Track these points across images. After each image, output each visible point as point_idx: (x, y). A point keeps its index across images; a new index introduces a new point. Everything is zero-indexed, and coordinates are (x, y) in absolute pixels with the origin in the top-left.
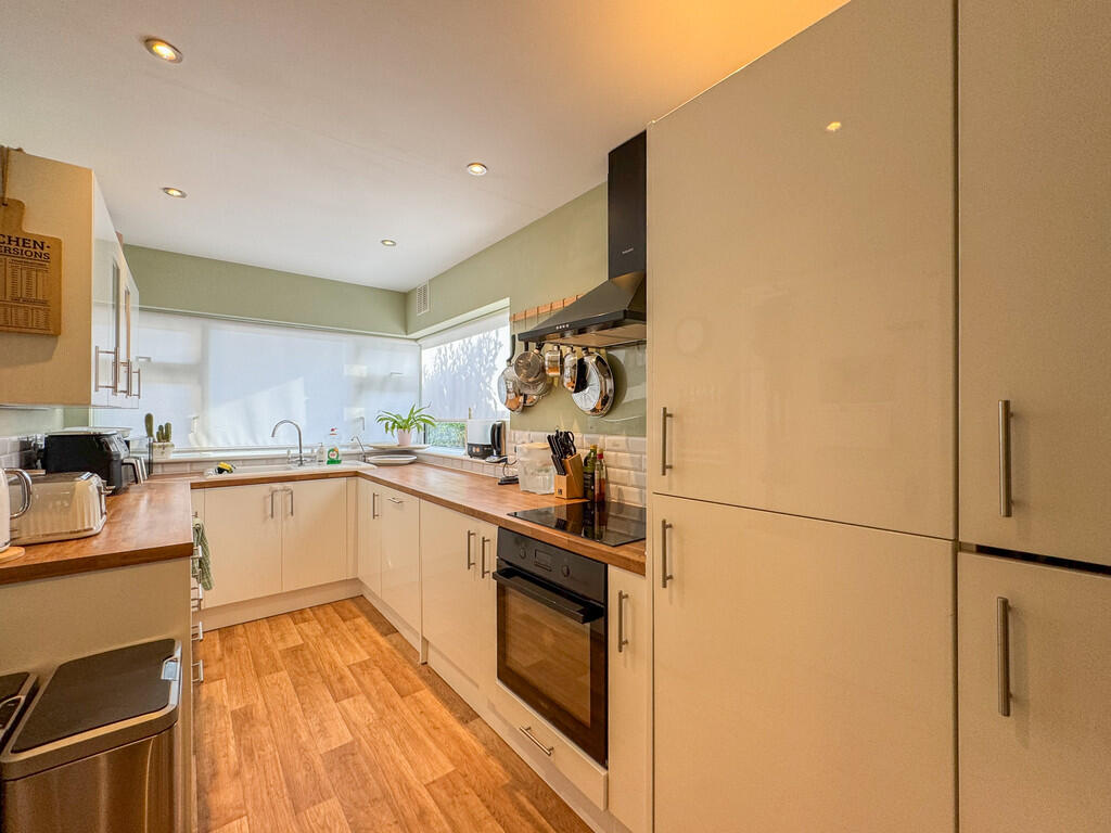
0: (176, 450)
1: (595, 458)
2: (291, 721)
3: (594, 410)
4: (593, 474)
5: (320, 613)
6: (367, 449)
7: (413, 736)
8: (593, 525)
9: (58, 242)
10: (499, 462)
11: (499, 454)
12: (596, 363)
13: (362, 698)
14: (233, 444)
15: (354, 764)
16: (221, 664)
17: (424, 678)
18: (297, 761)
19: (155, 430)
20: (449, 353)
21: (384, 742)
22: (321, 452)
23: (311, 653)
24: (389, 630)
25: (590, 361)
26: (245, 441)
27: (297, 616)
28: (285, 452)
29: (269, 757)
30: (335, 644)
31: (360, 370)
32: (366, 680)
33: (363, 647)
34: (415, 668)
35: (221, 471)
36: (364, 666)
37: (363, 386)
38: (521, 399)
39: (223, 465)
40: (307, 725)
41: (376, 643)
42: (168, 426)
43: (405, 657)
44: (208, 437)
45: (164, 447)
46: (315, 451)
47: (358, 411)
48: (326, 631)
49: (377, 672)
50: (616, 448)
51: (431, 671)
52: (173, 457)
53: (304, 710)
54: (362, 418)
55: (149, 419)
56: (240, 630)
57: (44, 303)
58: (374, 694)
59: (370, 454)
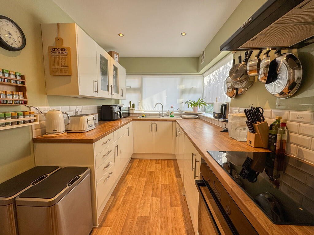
0: (136, 110)
1: (278, 126)
2: (138, 198)
3: (282, 93)
4: (276, 136)
5: (163, 162)
6: (183, 113)
7: (167, 227)
8: (273, 168)
9: (69, 48)
10: (224, 121)
11: (225, 118)
12: (287, 60)
13: (159, 199)
14: (148, 110)
15: (144, 228)
16: (134, 170)
17: (182, 202)
18: (132, 215)
19: (132, 105)
20: (212, 77)
21: (157, 224)
22: (168, 113)
23: (154, 175)
24: (179, 176)
25: (282, 60)
26: (151, 109)
27: (157, 161)
28: (159, 112)
29: (127, 208)
30: (162, 175)
31: (183, 87)
32: (164, 192)
33: (168, 179)
34: (181, 195)
35: (142, 116)
36: (165, 186)
37: (183, 92)
38: (235, 91)
39: (143, 115)
40: (141, 202)
41: (173, 179)
42: (134, 104)
43: (179, 189)
44: (143, 107)
45: (133, 109)
46: (167, 112)
47: (181, 100)
48: (162, 168)
49: (168, 191)
50: (300, 120)
51: (185, 199)
52: (135, 112)
53: (143, 195)
54: (183, 103)
55: (130, 102)
56: (143, 161)
57: (67, 66)
58: (163, 199)
59: (184, 114)
